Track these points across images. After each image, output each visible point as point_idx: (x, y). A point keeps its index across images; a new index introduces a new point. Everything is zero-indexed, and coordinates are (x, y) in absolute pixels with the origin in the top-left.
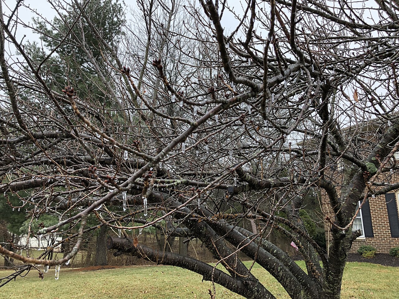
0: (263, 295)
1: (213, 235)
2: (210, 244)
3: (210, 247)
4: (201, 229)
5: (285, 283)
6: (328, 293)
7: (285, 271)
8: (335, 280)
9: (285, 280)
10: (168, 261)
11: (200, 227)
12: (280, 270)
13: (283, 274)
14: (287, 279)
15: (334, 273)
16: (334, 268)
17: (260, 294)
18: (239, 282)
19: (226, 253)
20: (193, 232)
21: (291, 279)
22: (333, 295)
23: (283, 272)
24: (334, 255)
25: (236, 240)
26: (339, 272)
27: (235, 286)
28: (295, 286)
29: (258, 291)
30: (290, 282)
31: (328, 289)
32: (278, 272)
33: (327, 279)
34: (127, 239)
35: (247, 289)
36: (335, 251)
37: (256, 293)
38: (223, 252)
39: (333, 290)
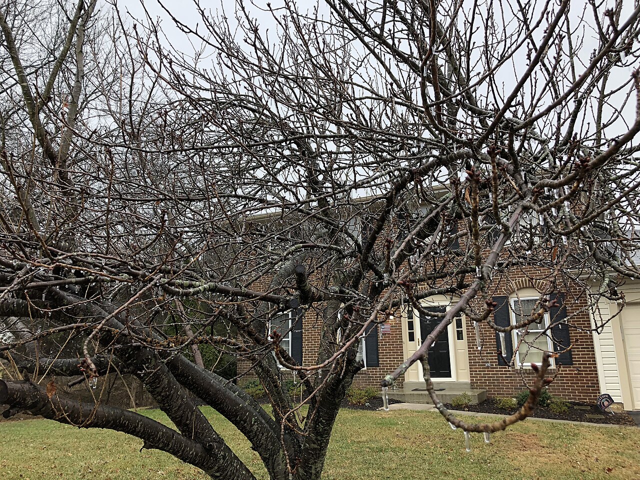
0: (231, 463)
1: (164, 372)
2: (158, 387)
3: (158, 392)
4: (148, 362)
5: (260, 442)
6: (315, 449)
7: (261, 423)
8: (325, 430)
9: (260, 437)
10: (98, 420)
11: (146, 359)
12: (255, 422)
13: (257, 428)
14: (263, 434)
15: (326, 420)
16: (326, 413)
17: (227, 461)
18: (198, 445)
19: (182, 400)
20: (131, 367)
21: (268, 434)
22: (320, 451)
23: (257, 425)
24: (329, 395)
25: (193, 378)
26: (331, 419)
27: (193, 453)
28: (273, 444)
29: (224, 458)
30: (267, 438)
31: (314, 443)
32: (252, 426)
33: (316, 430)
34: (31, 384)
35: (210, 457)
36: (333, 390)
37: (222, 461)
38: (177, 400)
39: (321, 444)
